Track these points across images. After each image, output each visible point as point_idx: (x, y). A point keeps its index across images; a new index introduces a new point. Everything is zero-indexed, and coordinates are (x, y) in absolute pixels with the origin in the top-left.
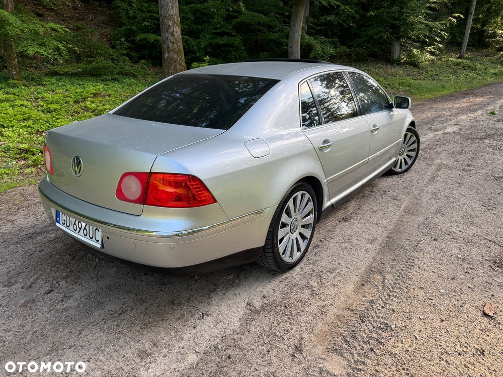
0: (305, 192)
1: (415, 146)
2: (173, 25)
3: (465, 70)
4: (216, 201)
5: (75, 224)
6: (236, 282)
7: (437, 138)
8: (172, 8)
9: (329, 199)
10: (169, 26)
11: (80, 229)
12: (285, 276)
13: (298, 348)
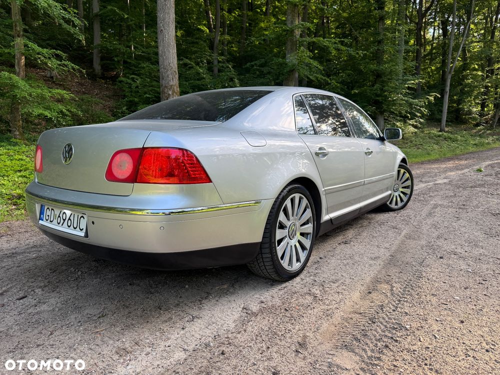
0: (303, 196)
1: (409, 183)
2: (173, 94)
3: (447, 141)
4: (210, 181)
5: (59, 216)
6: (231, 290)
7: (429, 187)
8: (172, 79)
9: (328, 213)
10: (169, 95)
11: (64, 220)
12: (284, 285)
13: (302, 345)
